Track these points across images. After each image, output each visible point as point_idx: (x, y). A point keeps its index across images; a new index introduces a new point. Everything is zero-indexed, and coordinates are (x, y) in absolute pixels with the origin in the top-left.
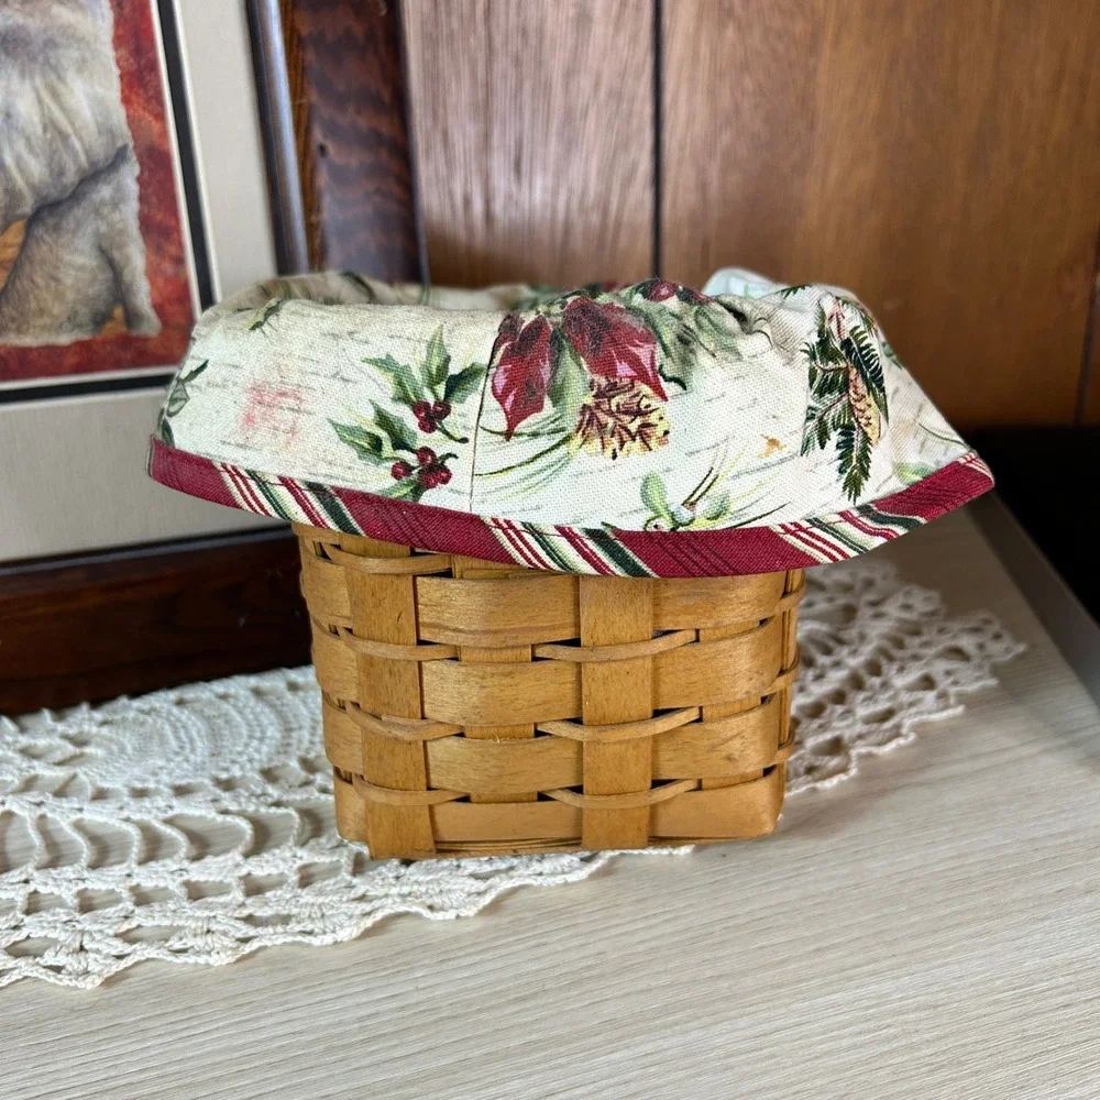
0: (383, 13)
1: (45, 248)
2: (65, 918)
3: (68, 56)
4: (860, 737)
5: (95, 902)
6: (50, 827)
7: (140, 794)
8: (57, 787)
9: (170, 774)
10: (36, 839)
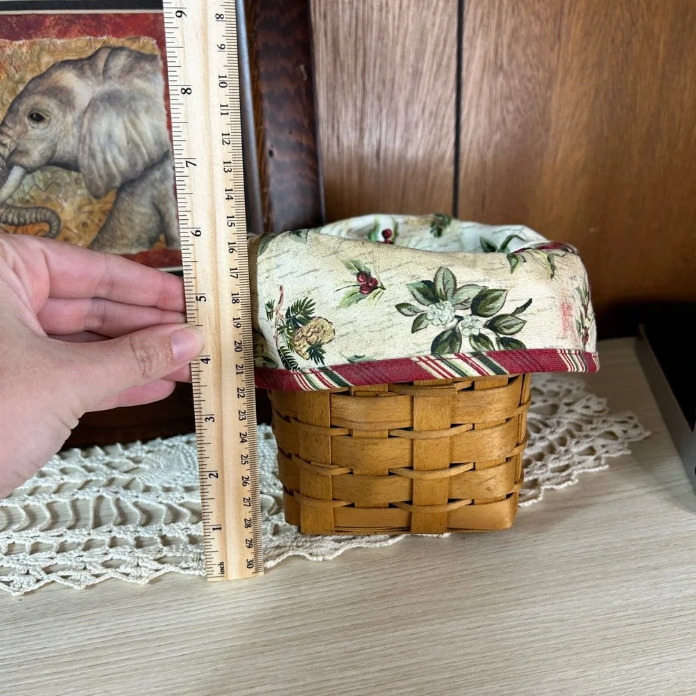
0: (305, 79)
1: (125, 203)
2: (130, 550)
3: (141, 105)
4: (548, 479)
5: (144, 544)
6: (122, 505)
7: (167, 490)
8: (125, 483)
9: (182, 481)
10: (115, 511)
